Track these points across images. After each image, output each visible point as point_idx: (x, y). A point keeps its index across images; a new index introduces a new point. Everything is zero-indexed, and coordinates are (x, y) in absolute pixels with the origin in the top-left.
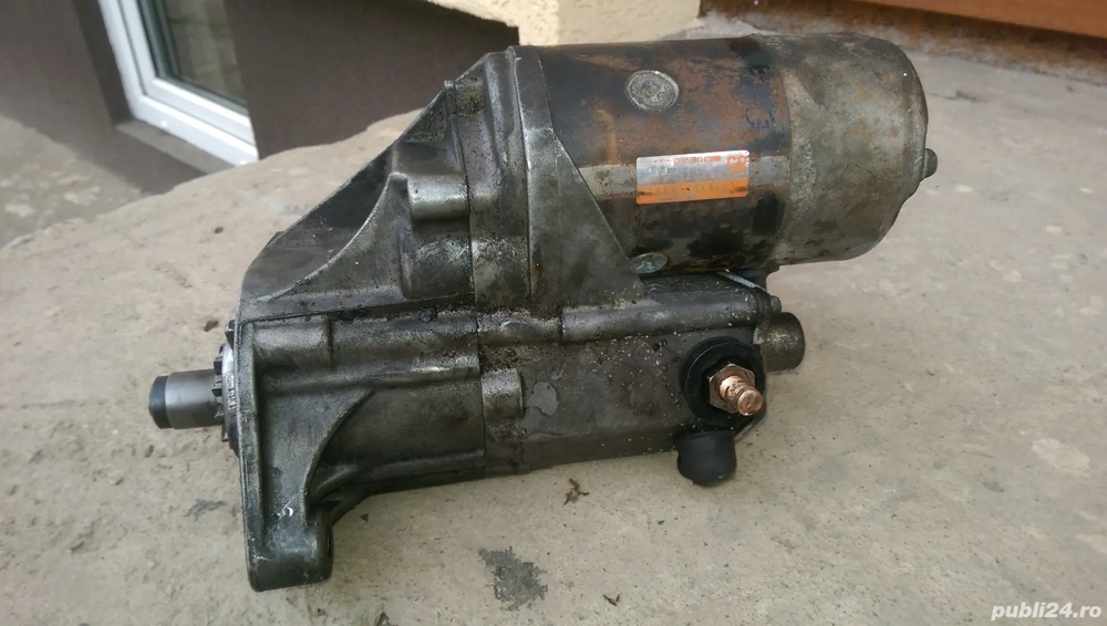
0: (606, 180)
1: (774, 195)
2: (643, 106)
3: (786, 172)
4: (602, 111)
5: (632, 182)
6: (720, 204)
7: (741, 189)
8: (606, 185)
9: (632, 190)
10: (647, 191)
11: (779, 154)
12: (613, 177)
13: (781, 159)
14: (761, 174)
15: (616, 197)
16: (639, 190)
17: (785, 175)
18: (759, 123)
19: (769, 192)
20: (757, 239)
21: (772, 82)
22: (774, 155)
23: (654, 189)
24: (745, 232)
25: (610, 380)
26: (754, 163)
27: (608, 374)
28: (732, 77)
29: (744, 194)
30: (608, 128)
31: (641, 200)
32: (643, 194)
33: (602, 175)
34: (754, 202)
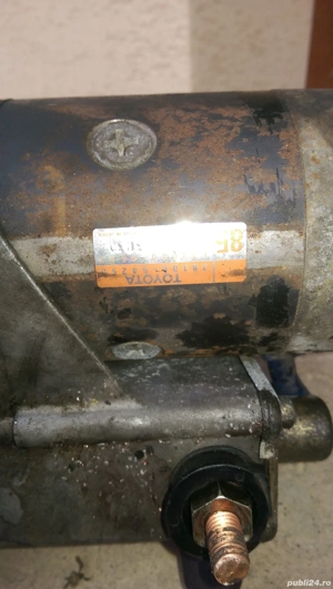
0: (54, 257)
1: (282, 280)
2: (105, 163)
3: (298, 251)
4: (49, 168)
5: (89, 259)
6: (210, 290)
7: (237, 273)
8: (54, 262)
9: (90, 269)
10: (110, 272)
11: (288, 229)
12: (62, 254)
13: (290, 234)
14: (264, 253)
15: (70, 278)
16: (99, 269)
17: (297, 255)
18: (261, 187)
19: (275, 277)
20: (266, 332)
21: (283, 135)
22: (282, 229)
23: (119, 269)
24: (248, 323)
25: (85, 490)
26: (253, 240)
27: (81, 483)
28: (231, 128)
29: (241, 279)
30: (56, 190)
31: (103, 283)
32: (105, 275)
33: (47, 251)
34: (255, 290)
